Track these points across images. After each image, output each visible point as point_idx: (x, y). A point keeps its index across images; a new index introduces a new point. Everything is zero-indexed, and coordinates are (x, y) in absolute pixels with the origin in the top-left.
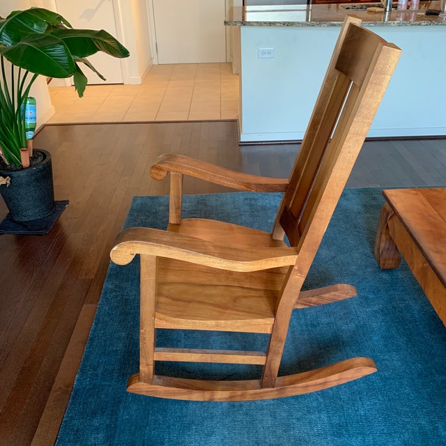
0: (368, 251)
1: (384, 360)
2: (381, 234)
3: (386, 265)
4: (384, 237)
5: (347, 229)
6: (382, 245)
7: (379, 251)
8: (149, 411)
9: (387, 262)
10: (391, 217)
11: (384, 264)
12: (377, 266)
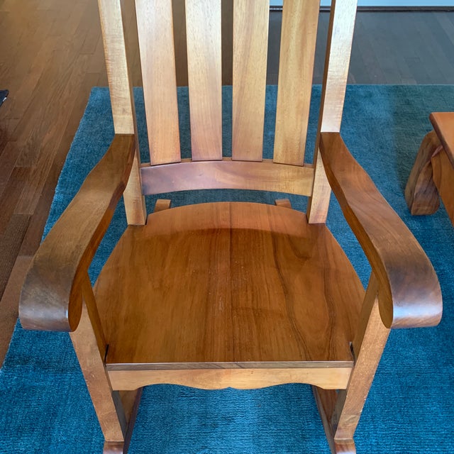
0: (396, 186)
1: (406, 358)
2: (419, 172)
3: (419, 212)
4: (422, 177)
5: (370, 150)
6: (418, 186)
7: (412, 192)
8: (93, 430)
9: (421, 208)
10: (438, 153)
11: (417, 210)
12: (406, 208)
